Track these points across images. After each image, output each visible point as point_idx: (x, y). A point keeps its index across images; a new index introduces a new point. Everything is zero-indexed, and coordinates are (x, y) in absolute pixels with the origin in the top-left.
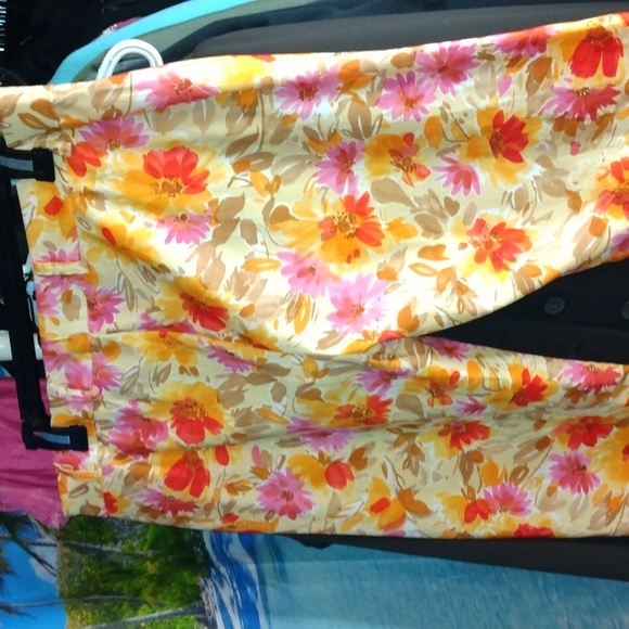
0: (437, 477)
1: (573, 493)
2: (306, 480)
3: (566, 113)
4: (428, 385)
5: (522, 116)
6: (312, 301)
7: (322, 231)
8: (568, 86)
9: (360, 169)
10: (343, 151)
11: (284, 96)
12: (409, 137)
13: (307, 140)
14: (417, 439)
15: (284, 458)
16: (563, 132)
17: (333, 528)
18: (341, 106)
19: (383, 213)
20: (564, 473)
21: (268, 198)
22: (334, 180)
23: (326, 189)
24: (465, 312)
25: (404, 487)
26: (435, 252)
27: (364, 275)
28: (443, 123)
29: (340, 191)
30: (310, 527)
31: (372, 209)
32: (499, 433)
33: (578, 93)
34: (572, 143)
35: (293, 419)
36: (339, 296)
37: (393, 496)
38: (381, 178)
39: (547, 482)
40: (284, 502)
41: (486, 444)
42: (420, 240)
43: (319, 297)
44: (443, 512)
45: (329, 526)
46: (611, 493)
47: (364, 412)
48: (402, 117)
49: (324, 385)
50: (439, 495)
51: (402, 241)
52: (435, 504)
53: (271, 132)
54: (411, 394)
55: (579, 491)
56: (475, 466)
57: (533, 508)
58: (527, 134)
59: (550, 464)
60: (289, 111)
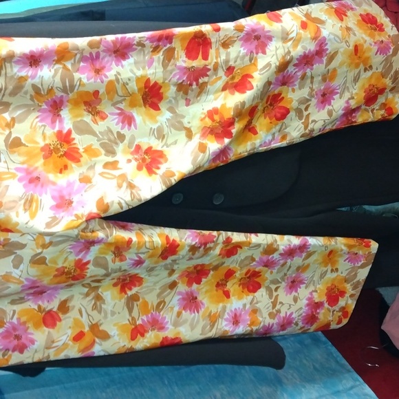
0: (113, 313)
1: (191, 314)
2: (30, 325)
3: (184, 81)
4: (113, 249)
5: (160, 82)
6: (40, 198)
7: (43, 153)
8: (184, 65)
9: (65, 113)
10: (55, 102)
11: (19, 64)
12: (96, 93)
13: (33, 93)
14: (100, 290)
15: (14, 312)
16: (182, 93)
17: (49, 356)
18: (56, 71)
19: (80, 141)
20: (186, 302)
21: (7, 132)
22: (49, 120)
23: (45, 126)
24: (135, 200)
25: (94, 323)
26: (113, 165)
27: (71, 181)
28: (117, 85)
29: (53, 128)
30: (33, 358)
31: (74, 139)
32: (149, 281)
33: (189, 69)
34: (186, 99)
35: (27, 279)
36: (56, 194)
37: (86, 329)
38: (79, 119)
39: (176, 309)
40: (16, 342)
41: (141, 289)
42: (104, 158)
43: (44, 195)
44: (118, 335)
45: (46, 355)
46: (211, 312)
47: (72, 271)
48: (93, 80)
49: (49, 253)
50: (115, 325)
51: (93, 159)
52: (113, 331)
53: (10, 87)
54: (102, 256)
55: (194, 312)
56: (135, 303)
57: (169, 326)
58: (162, 93)
59: (178, 297)
60: (23, 73)
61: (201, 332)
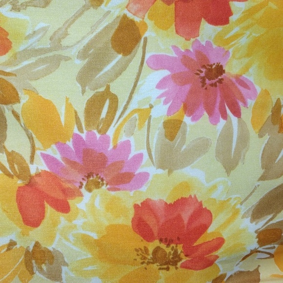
1: (215, 122)
55: (225, 116)
61: (261, 172)
